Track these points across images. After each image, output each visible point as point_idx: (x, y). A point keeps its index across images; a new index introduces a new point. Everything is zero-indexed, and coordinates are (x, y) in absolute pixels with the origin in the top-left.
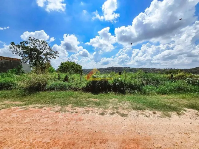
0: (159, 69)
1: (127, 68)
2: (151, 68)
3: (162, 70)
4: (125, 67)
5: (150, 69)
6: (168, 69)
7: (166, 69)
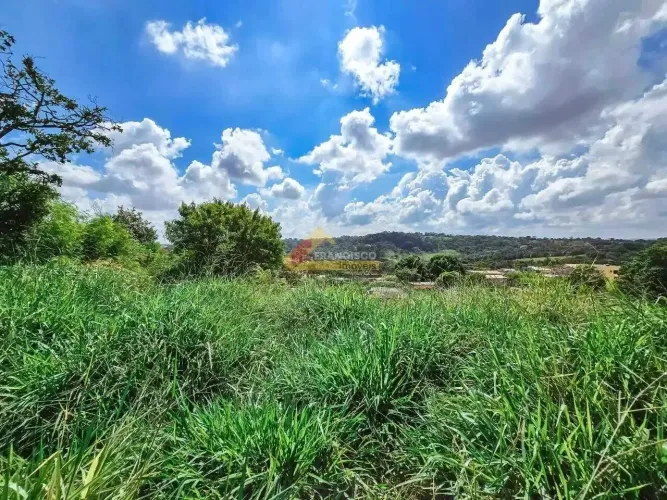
0: (545, 239)
1: (433, 235)
2: (518, 237)
3: (556, 242)
4: (427, 234)
5: (515, 239)
6: (578, 239)
7: (571, 240)
